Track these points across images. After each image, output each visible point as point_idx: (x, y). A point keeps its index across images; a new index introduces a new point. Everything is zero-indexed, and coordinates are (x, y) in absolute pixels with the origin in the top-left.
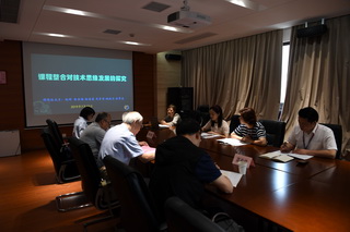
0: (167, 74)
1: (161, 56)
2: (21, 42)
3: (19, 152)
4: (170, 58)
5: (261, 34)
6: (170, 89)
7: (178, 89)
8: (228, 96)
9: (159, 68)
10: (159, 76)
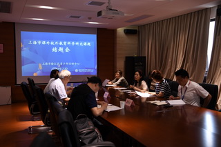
0: (125, 45)
1: (120, 31)
2: (14, 23)
3: (10, 103)
4: (127, 32)
5: (195, 12)
6: (126, 57)
7: (133, 57)
8: (169, 64)
9: (118, 40)
10: (118, 47)
